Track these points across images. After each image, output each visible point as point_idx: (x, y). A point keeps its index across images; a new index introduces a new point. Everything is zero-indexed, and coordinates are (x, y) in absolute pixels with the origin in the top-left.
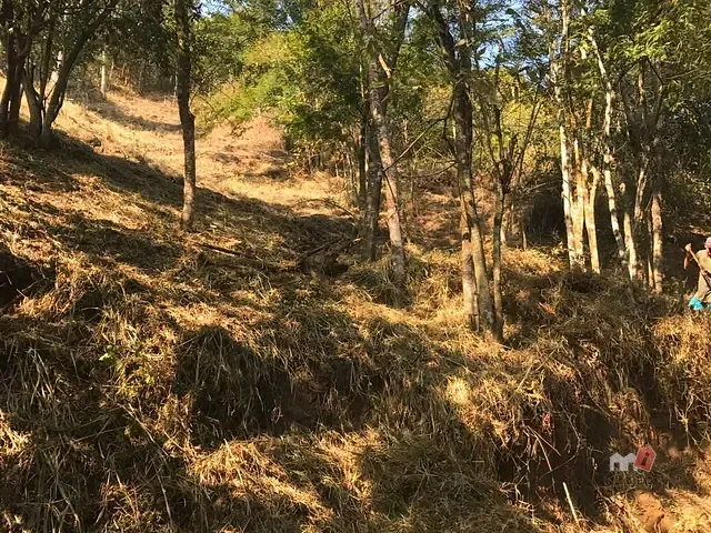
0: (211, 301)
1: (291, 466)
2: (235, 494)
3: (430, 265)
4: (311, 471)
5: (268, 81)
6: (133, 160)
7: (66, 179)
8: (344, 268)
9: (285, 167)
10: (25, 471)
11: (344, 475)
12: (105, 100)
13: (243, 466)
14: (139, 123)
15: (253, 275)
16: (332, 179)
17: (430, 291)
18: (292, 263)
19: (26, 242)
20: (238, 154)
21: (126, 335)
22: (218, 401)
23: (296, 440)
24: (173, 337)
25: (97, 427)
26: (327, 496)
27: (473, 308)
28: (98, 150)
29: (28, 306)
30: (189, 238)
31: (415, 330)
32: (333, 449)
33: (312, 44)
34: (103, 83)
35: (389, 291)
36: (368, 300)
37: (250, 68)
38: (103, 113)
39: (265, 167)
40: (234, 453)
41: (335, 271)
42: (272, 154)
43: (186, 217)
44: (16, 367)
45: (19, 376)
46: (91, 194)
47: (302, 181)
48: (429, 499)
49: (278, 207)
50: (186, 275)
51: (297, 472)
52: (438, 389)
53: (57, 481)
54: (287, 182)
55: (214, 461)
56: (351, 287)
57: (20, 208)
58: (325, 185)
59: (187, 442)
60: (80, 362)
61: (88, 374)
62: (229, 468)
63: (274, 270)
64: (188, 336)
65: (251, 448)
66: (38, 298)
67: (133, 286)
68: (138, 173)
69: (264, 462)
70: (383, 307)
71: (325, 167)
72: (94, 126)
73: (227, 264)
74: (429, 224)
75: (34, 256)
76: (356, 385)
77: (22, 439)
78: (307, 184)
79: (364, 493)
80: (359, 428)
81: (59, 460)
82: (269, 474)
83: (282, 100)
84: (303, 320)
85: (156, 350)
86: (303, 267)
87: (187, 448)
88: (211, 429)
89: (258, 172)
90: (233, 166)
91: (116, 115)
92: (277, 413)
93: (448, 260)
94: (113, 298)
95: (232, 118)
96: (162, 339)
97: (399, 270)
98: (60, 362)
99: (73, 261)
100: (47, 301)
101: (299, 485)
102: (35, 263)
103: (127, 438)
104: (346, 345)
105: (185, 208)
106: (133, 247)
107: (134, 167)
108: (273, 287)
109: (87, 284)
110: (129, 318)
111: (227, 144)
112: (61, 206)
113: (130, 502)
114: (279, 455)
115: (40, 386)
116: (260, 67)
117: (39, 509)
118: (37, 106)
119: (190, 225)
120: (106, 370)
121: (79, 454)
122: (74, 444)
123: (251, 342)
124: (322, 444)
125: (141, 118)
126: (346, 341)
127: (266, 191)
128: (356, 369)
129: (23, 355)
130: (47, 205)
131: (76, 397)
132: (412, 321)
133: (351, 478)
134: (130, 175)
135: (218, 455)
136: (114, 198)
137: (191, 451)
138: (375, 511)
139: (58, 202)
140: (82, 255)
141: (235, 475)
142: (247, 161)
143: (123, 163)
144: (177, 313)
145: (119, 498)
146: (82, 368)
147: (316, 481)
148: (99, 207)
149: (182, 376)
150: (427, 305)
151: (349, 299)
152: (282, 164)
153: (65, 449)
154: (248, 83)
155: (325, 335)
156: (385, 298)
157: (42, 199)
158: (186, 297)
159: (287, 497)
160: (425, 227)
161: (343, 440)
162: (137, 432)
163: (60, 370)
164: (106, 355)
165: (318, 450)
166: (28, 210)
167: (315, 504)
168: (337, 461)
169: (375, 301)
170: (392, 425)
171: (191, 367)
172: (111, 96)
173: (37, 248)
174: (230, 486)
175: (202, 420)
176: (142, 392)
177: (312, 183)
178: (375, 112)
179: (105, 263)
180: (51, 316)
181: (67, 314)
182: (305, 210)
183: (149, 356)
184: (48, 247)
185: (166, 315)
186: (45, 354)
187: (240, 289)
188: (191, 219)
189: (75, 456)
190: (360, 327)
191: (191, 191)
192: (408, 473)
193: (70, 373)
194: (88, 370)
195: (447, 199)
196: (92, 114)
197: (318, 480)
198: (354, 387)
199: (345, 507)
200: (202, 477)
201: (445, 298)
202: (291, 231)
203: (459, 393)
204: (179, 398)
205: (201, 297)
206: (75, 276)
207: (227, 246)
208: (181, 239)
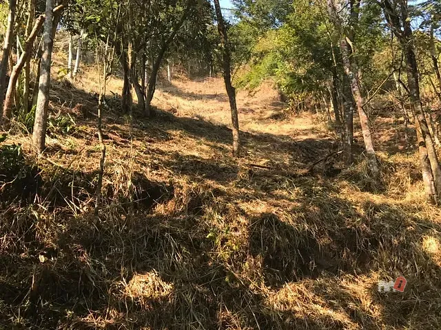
0: (261, 197)
1: (327, 297)
2: (297, 315)
3: (395, 164)
4: (341, 299)
5: (268, 60)
6: (195, 118)
7: (164, 134)
8: (339, 171)
9: (282, 111)
10: (173, 305)
11: (361, 302)
12: (171, 85)
13: (299, 298)
14: (192, 96)
15: (283, 180)
16: (314, 116)
17: (398, 181)
18: (305, 171)
19: (155, 172)
20: (253, 107)
21: (218, 221)
22: (276, 259)
23: (327, 281)
24: (245, 221)
25: (209, 278)
26: (353, 315)
27: (431, 190)
28: (176, 114)
29: (160, 209)
30: (239, 161)
31: (395, 207)
32: (351, 286)
33: (297, 34)
34: (169, 75)
35: (370, 183)
36: (357, 190)
37: (256, 55)
38: (172, 93)
39: (270, 113)
40: (292, 290)
41: (332, 173)
42: (273, 104)
43: (235, 148)
44: (160, 244)
45: (161, 250)
46: (179, 141)
47: (294, 119)
48: (422, 316)
49: (282, 137)
50: (243, 183)
51: (332, 301)
52: (417, 244)
53: (191, 310)
54: (285, 121)
55: (281, 295)
56: (345, 183)
57: (144, 153)
58: (309, 120)
59: (263, 284)
60: (194, 240)
61: (200, 246)
62: (290, 299)
63: (295, 176)
64: (254, 220)
65: (302, 287)
66: (165, 203)
67: (218, 192)
68: (200, 126)
69: (311, 296)
70: (367, 194)
71: (308, 108)
72: (169, 101)
73: (265, 175)
74: (382, 137)
75: (160, 180)
76: (361, 244)
77: (169, 287)
78: (297, 120)
79: (376, 313)
80: (366, 271)
81: (191, 298)
82: (315, 303)
83: (278, 71)
84: (320, 206)
85: (236, 230)
86: (312, 172)
87: (263, 288)
88: (275, 276)
89: (266, 117)
90: (250, 115)
91: (179, 93)
92: (313, 265)
93: (406, 160)
94: (208, 200)
95: (248, 85)
96: (239, 222)
97: (375, 169)
98: (184, 240)
99: (182, 181)
100: (171, 205)
101: (335, 309)
102: (161, 184)
103: (227, 283)
104: (350, 220)
105: (234, 143)
106: (210, 169)
107: (197, 122)
108: (297, 187)
109: (192, 193)
110: (218, 212)
111: (245, 102)
112: (166, 149)
113: (234, 321)
114: (319, 290)
115: (174, 255)
116: (262, 53)
117: (184, 327)
118: (141, 93)
119: (238, 153)
120: (210, 243)
121: (202, 294)
122: (199, 288)
123: (291, 221)
124: (343, 283)
125: (193, 93)
126: (349, 217)
127: (273, 128)
128: (359, 234)
129: (163, 238)
130: (158, 150)
131: (194, 260)
132: (390, 201)
133: (367, 303)
134: (197, 127)
135: (282, 291)
136: (191, 141)
137: (266, 290)
138: (385, 324)
139: (163, 147)
140: (186, 177)
141: (295, 303)
142: (259, 111)
143: (191, 120)
144: (244, 206)
145: (229, 320)
146: (196, 242)
147: (345, 306)
148: (185, 148)
149: (254, 244)
150: (396, 190)
151: (344, 191)
152: (280, 110)
153: (194, 291)
154: (256, 63)
155: (335, 214)
156: (367, 188)
157: (154, 146)
158: (248, 196)
159: (329, 317)
160: (380, 139)
161: (356, 280)
162: (233, 279)
163: (184, 245)
164: (210, 235)
165: (341, 287)
166: (149, 153)
167: (346, 321)
168: (355, 293)
169: (362, 191)
170: (387, 269)
171: (258, 239)
172: (174, 82)
173: (161, 175)
174: (293, 311)
175: (269, 271)
176: (232, 255)
177: (301, 120)
178: (347, 70)
179: (199, 181)
180: (174, 214)
181: (182, 212)
182: (299, 137)
183: (233, 233)
184: (166, 174)
185: (239, 208)
186: (174, 236)
187: (276, 189)
188: (239, 149)
189: (200, 295)
190: (358, 208)
191: (237, 133)
192: (404, 300)
193: (190, 247)
194: (199, 243)
195: (392, 120)
196: (166, 94)
197: (346, 305)
198: (360, 246)
199: (366, 323)
200: (275, 305)
201: (409, 185)
202: (295, 151)
203: (432, 246)
204: (254, 258)
205: (256, 196)
206: (185, 189)
207: (261, 163)
208: (235, 162)
